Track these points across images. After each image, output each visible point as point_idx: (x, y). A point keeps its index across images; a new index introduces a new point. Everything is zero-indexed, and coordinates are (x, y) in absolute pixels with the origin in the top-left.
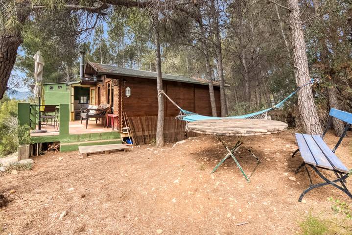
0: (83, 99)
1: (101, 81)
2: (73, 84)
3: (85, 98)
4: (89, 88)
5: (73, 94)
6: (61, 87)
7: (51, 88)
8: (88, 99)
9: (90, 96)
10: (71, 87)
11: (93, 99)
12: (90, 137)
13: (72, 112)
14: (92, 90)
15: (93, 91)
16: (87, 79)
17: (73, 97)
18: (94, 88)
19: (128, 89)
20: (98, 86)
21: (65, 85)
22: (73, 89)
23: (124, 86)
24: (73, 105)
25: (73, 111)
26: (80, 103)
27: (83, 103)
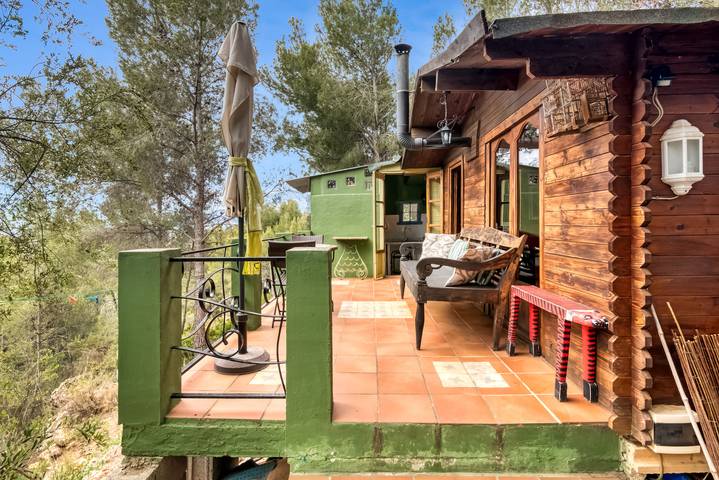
0: (409, 211)
1: (467, 143)
2: (382, 167)
3: (415, 207)
4: (425, 175)
5: (382, 199)
6: (352, 179)
7: (331, 185)
8: (422, 210)
9: (428, 201)
10: (377, 176)
11: (434, 210)
12: (438, 446)
13: (379, 252)
14: (431, 180)
15: (435, 184)
16: (418, 140)
17: (381, 207)
18: (439, 174)
19: (684, 132)
20: (452, 165)
21: (363, 172)
22: (381, 183)
23: (650, 116)
24: (382, 230)
25: (382, 247)
26: (401, 222)
27: (410, 223)
